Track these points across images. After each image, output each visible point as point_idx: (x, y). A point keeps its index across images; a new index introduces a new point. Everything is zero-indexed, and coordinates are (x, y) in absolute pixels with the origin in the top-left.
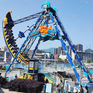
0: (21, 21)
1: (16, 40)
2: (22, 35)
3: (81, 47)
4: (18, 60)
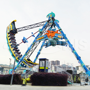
4: (23, 64)
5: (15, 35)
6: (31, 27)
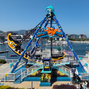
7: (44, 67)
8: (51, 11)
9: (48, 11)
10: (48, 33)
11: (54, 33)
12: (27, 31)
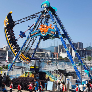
0: (21, 21)
1: (17, 40)
2: (23, 35)
3: (81, 44)
4: (19, 59)
5: (13, 28)
6: (27, 19)
7: (30, 66)
8: (46, 6)
9: (43, 7)
10: (41, 31)
11: (47, 30)
12: (57, 47)
